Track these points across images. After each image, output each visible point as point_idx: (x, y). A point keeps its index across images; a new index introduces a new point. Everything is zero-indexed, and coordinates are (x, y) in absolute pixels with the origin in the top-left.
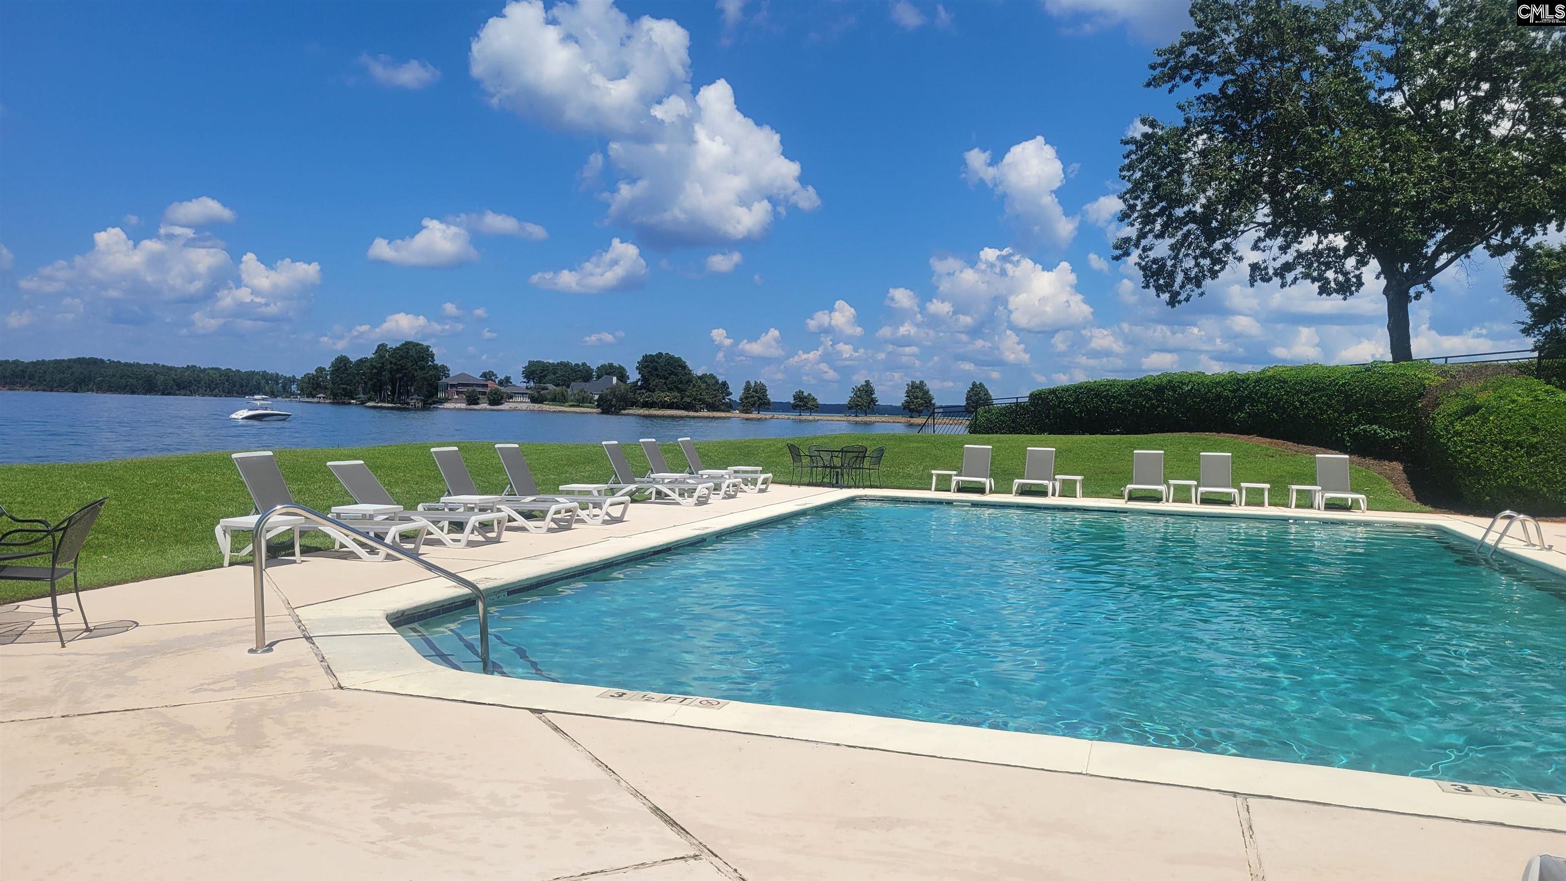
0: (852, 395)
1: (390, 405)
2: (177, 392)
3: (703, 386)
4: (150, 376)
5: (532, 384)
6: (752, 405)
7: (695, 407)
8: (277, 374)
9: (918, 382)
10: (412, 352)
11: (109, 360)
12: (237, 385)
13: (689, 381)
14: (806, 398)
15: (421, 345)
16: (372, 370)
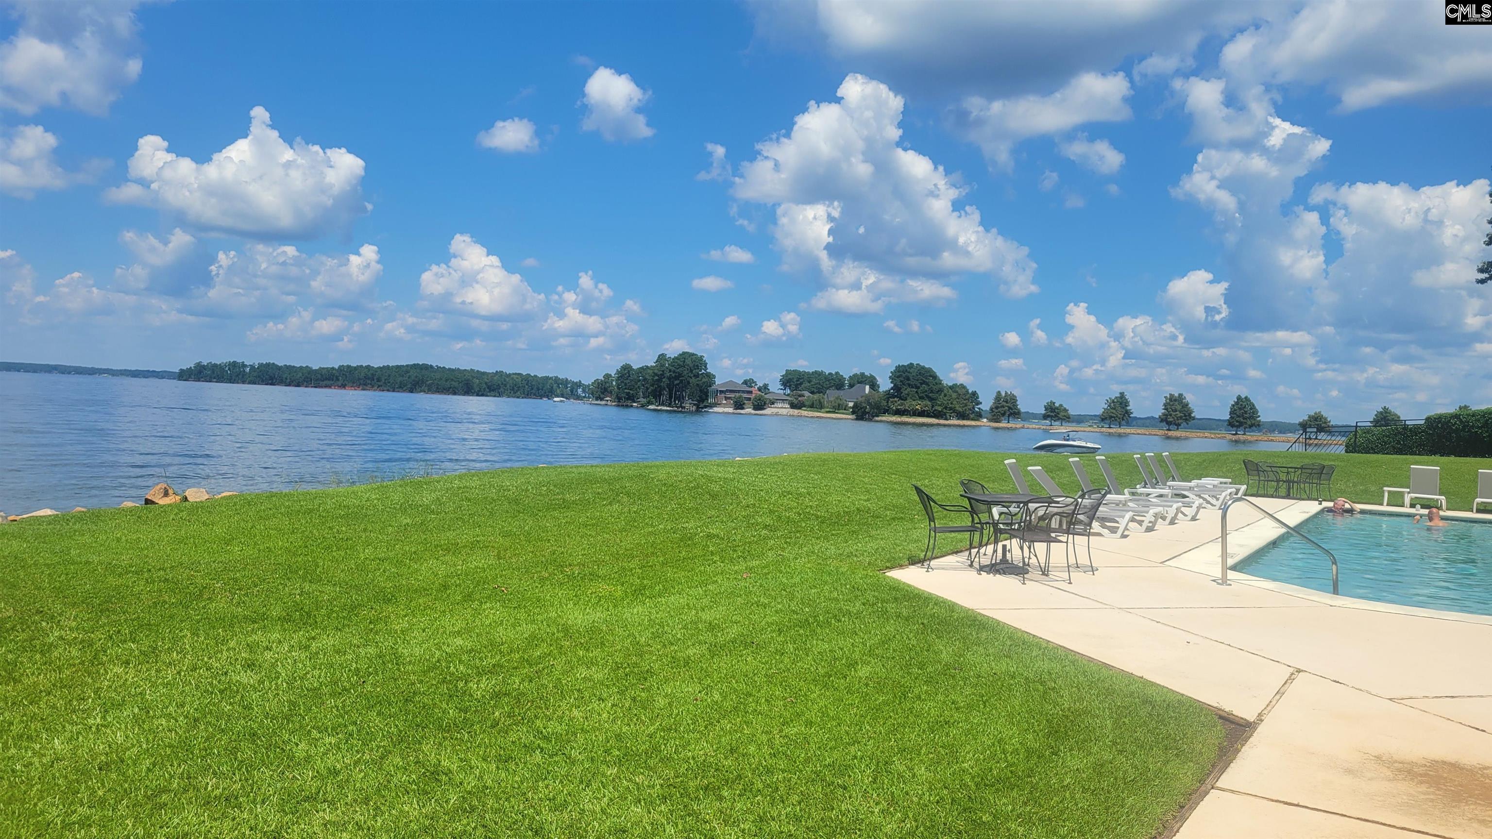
0: (1106, 406)
1: (668, 408)
2: (489, 394)
3: (954, 395)
4: (468, 380)
5: (788, 391)
6: (1002, 414)
7: (945, 415)
8: (567, 379)
9: (1176, 395)
10: (688, 362)
11: (437, 366)
12: (535, 388)
13: (940, 391)
14: (1057, 408)
15: (696, 355)
16: (654, 377)
